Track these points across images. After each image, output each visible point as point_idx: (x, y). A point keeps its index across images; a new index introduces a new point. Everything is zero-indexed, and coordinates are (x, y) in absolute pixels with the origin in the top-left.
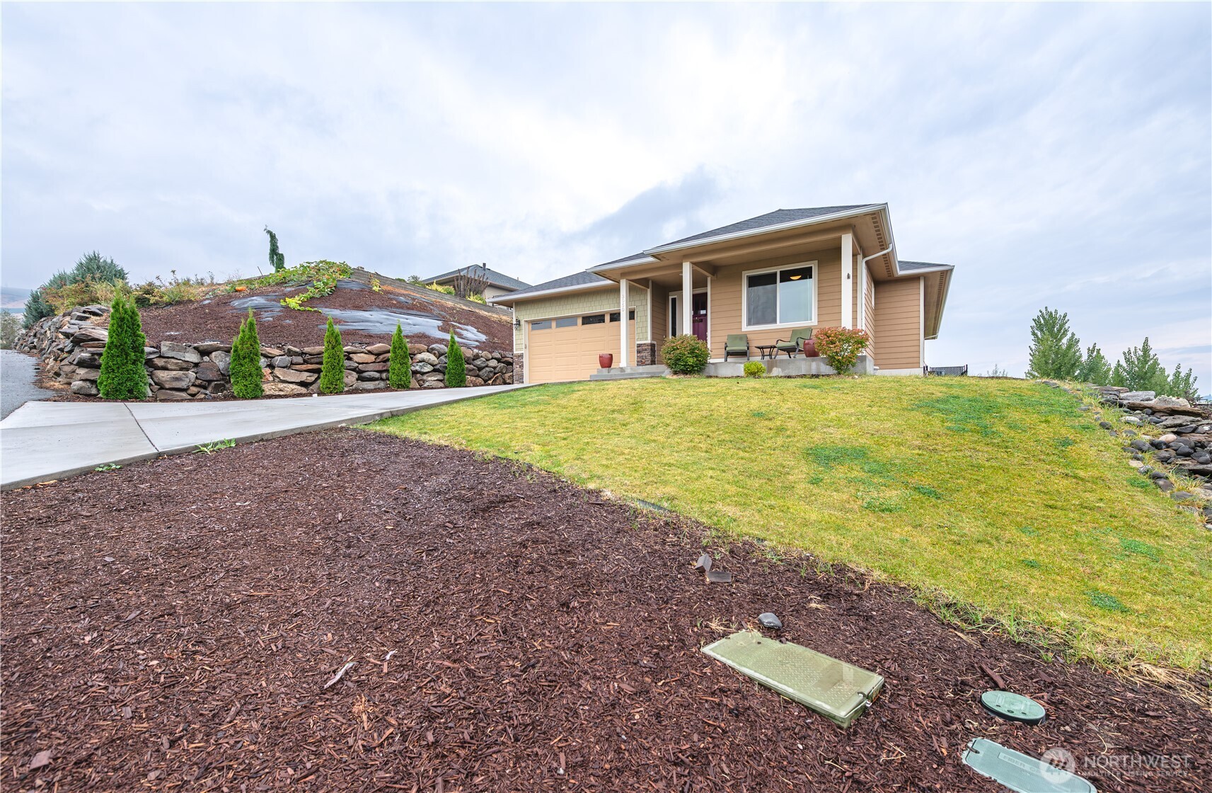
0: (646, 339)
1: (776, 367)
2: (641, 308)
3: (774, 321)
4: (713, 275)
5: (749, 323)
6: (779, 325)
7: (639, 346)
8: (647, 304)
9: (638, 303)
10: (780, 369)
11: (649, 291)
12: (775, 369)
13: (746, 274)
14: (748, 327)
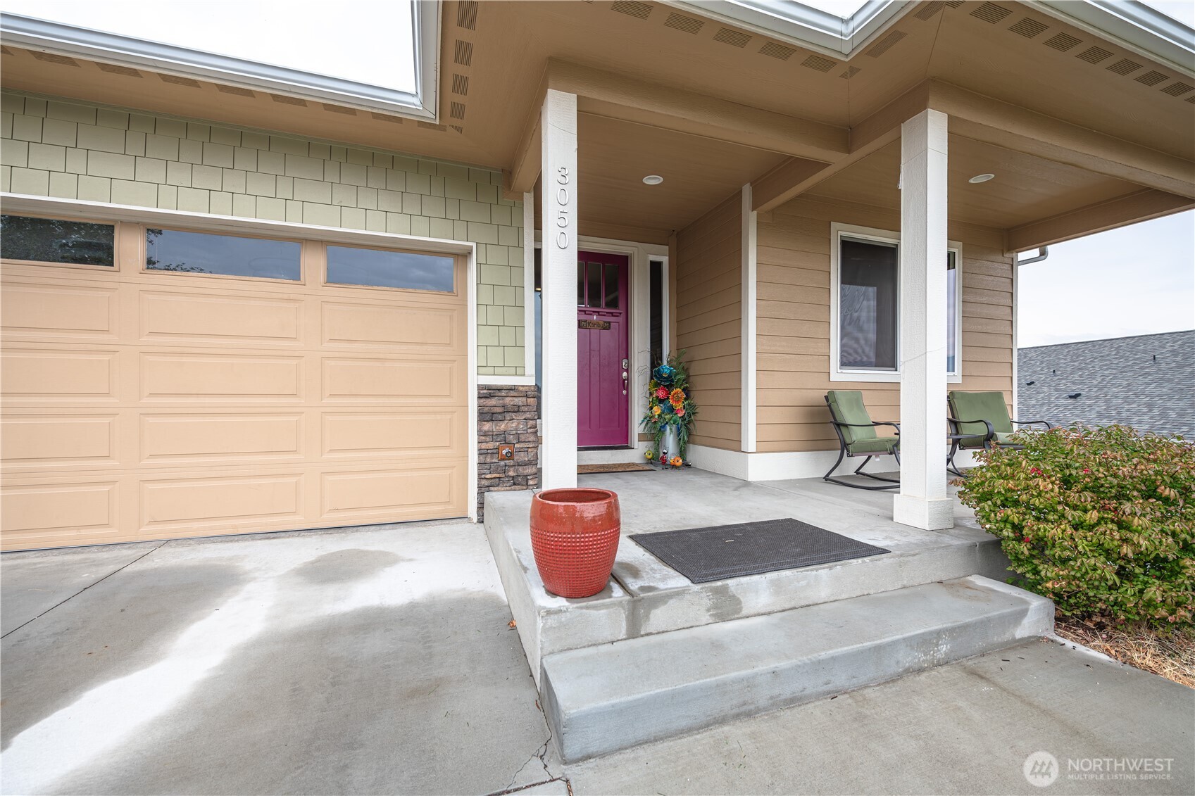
0: (518, 370)
3: (893, 363)
5: (845, 363)
7: (487, 393)
13: (841, 231)
14: (844, 371)
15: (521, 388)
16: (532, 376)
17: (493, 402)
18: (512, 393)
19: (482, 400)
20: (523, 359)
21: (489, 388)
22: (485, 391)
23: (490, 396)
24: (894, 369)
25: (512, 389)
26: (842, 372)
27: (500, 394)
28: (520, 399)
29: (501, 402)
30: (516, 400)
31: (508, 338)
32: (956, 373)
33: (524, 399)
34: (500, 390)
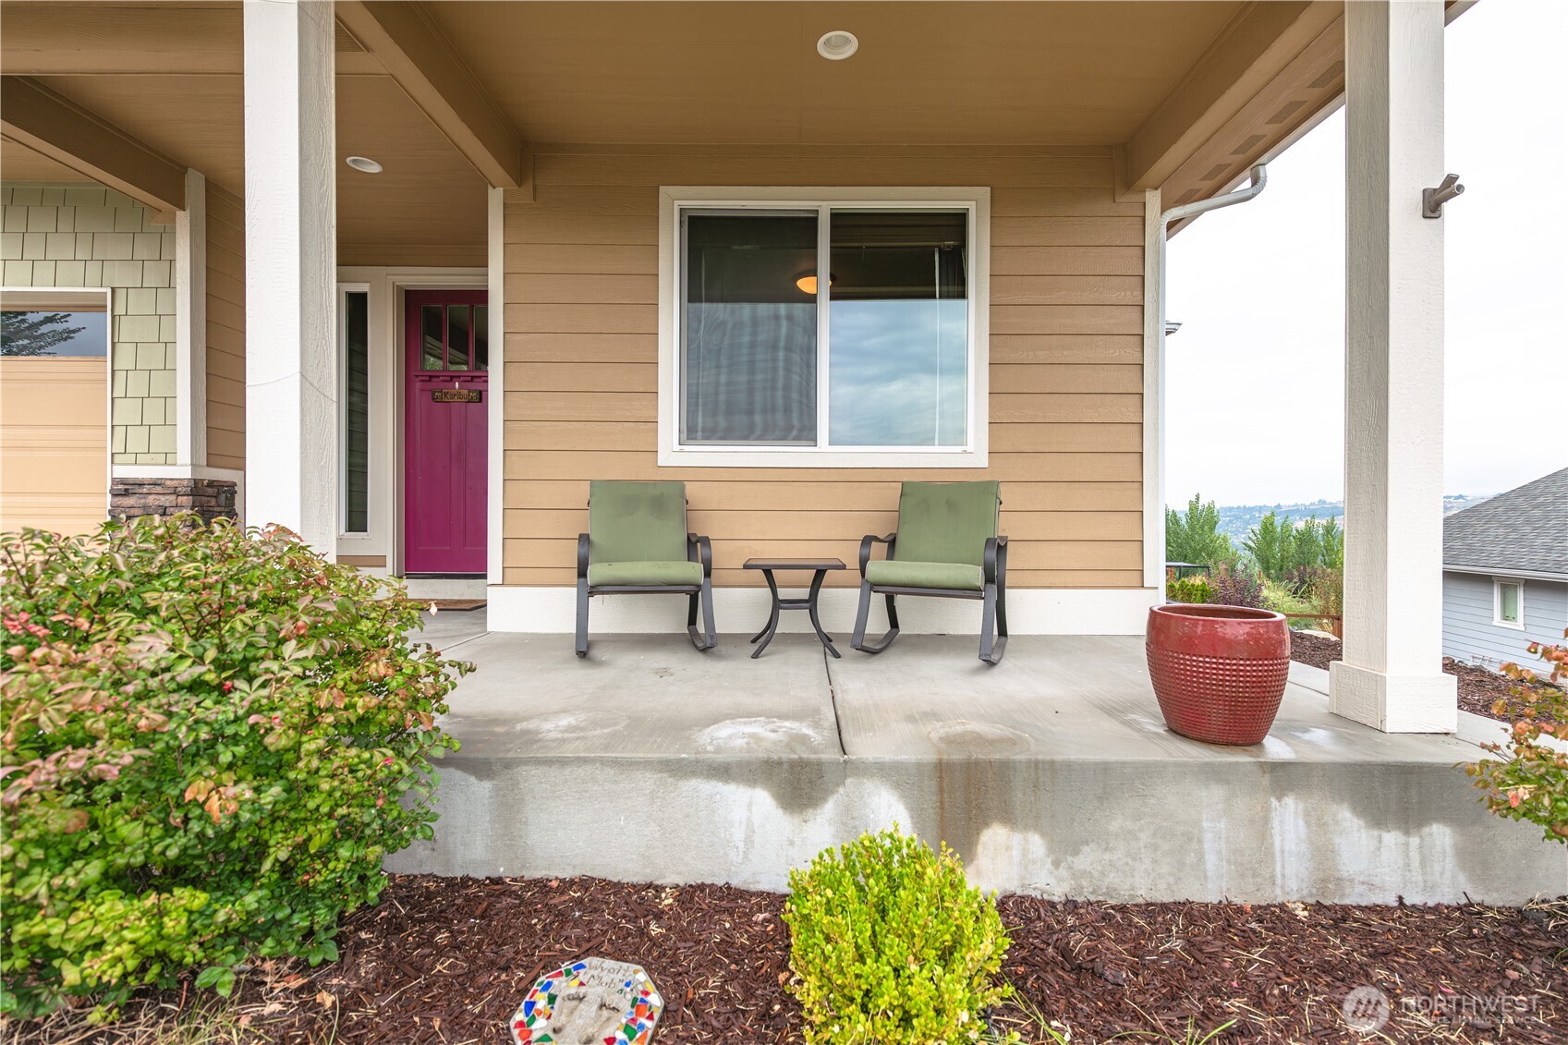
0: (168, 458)
1: (1008, 818)
2: (139, 303)
3: (806, 433)
4: (520, 181)
5: (692, 432)
6: (824, 453)
7: (125, 489)
8: (171, 286)
9: (121, 276)
10: (1036, 843)
11: (183, 219)
12: (994, 837)
13: (677, 201)
14: (686, 448)
15: (168, 483)
16: (186, 465)
17: (130, 501)
18: (158, 489)
19: (117, 499)
20: (175, 442)
21: (123, 482)
22: (120, 487)
23: (126, 493)
24: (812, 443)
25: (155, 483)
26: (681, 451)
27: (140, 491)
28: (167, 497)
29: (142, 501)
30: (162, 498)
31: (154, 413)
32: (970, 448)
33: (173, 497)
34: (141, 485)
